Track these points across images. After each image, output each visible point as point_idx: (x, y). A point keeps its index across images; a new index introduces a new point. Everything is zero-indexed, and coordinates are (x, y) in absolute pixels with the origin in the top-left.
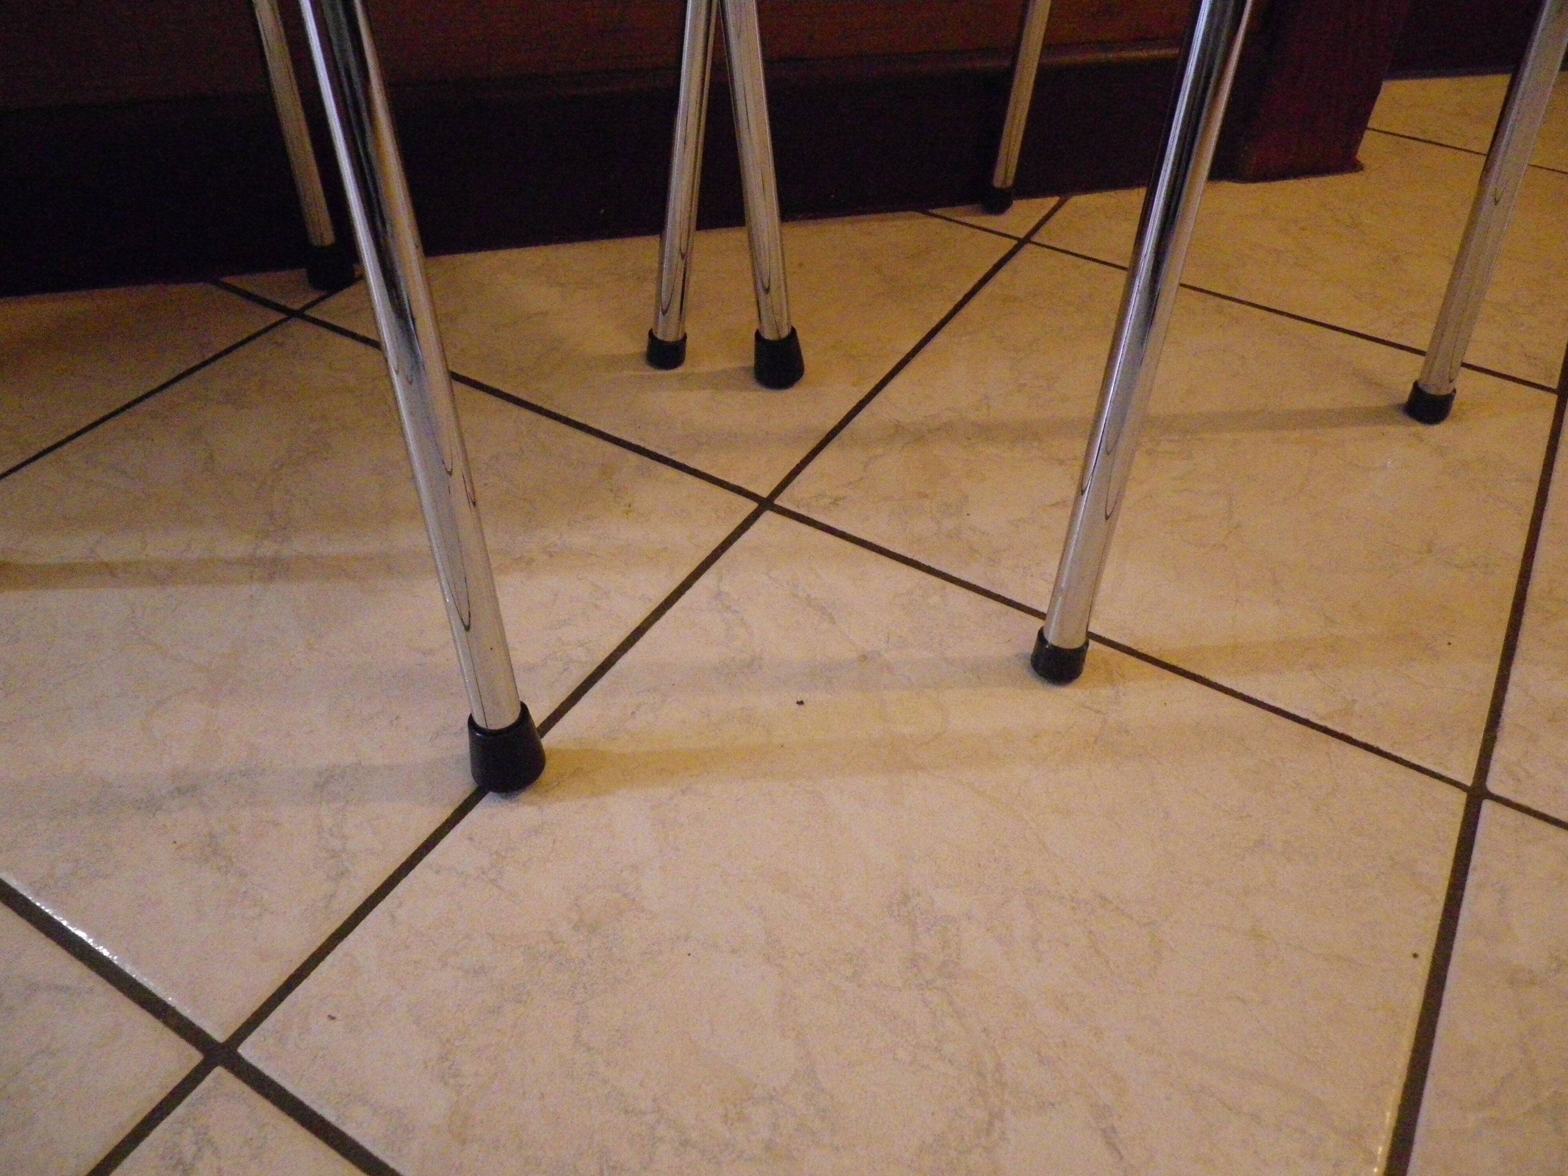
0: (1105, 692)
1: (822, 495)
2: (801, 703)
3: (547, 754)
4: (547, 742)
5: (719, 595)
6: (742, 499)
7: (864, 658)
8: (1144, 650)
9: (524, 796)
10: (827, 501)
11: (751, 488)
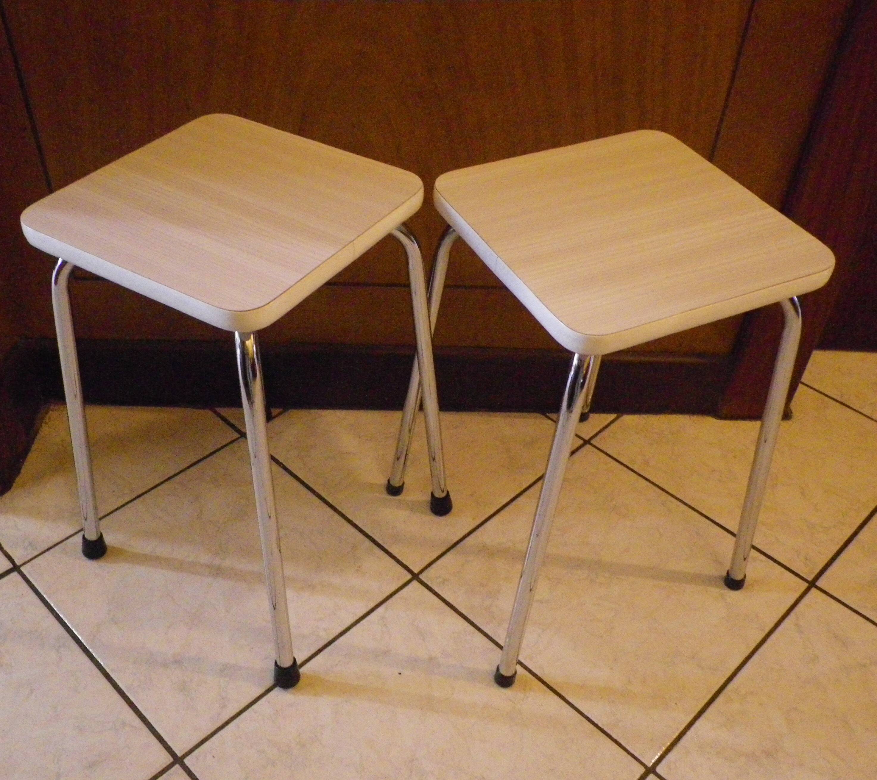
0: (521, 695)
1: (439, 577)
2: (400, 674)
3: (301, 675)
4: (302, 670)
5: (383, 618)
6: (406, 572)
7: (431, 659)
8: (545, 679)
9: (291, 690)
10: (440, 580)
11: (411, 567)
